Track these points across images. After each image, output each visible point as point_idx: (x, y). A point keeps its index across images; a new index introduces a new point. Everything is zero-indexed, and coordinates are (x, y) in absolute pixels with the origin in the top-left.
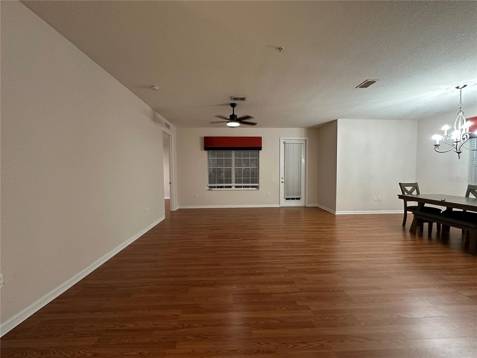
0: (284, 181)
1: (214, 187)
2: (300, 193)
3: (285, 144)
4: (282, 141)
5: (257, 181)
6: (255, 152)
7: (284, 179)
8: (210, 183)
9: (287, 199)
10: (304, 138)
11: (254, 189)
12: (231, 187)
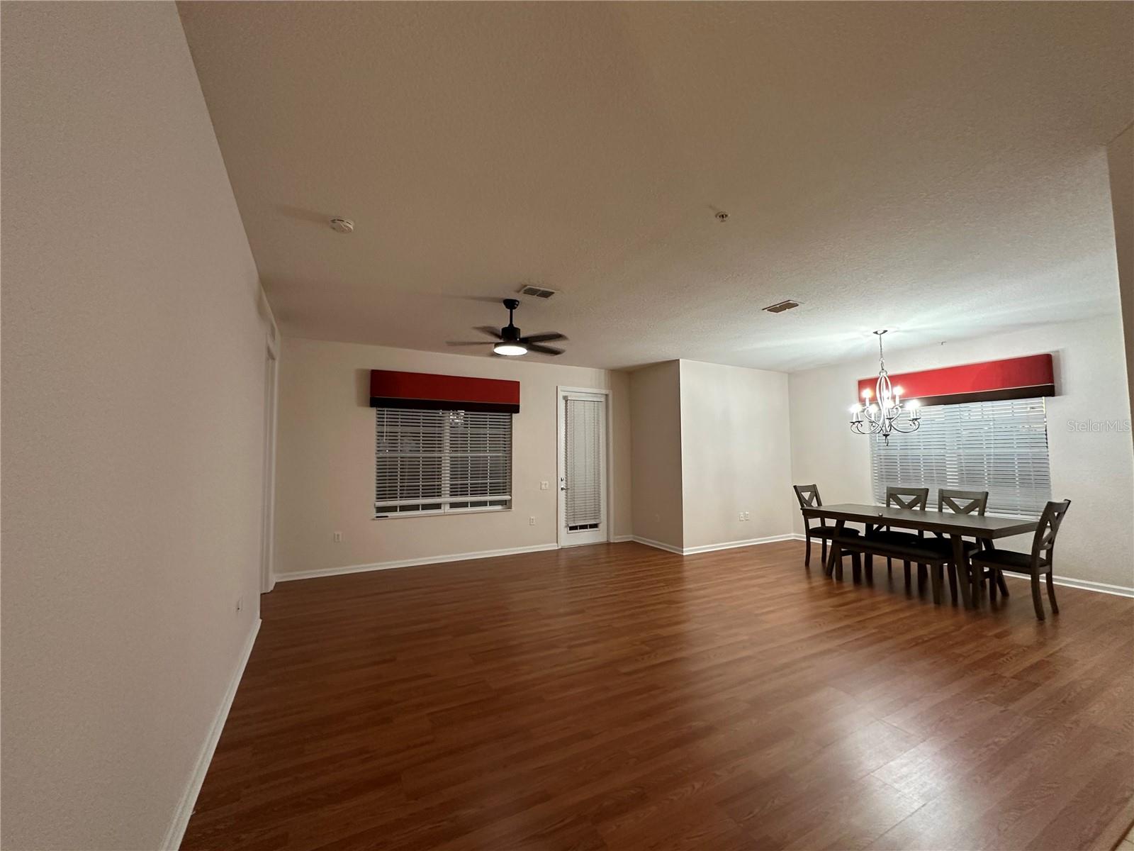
0: (566, 487)
1: (393, 509)
2: (597, 512)
3: (566, 401)
4: (561, 395)
5: (505, 487)
6: (502, 416)
7: (566, 481)
8: (379, 498)
9: (572, 528)
10: (604, 392)
11: (499, 508)
12: (438, 506)
